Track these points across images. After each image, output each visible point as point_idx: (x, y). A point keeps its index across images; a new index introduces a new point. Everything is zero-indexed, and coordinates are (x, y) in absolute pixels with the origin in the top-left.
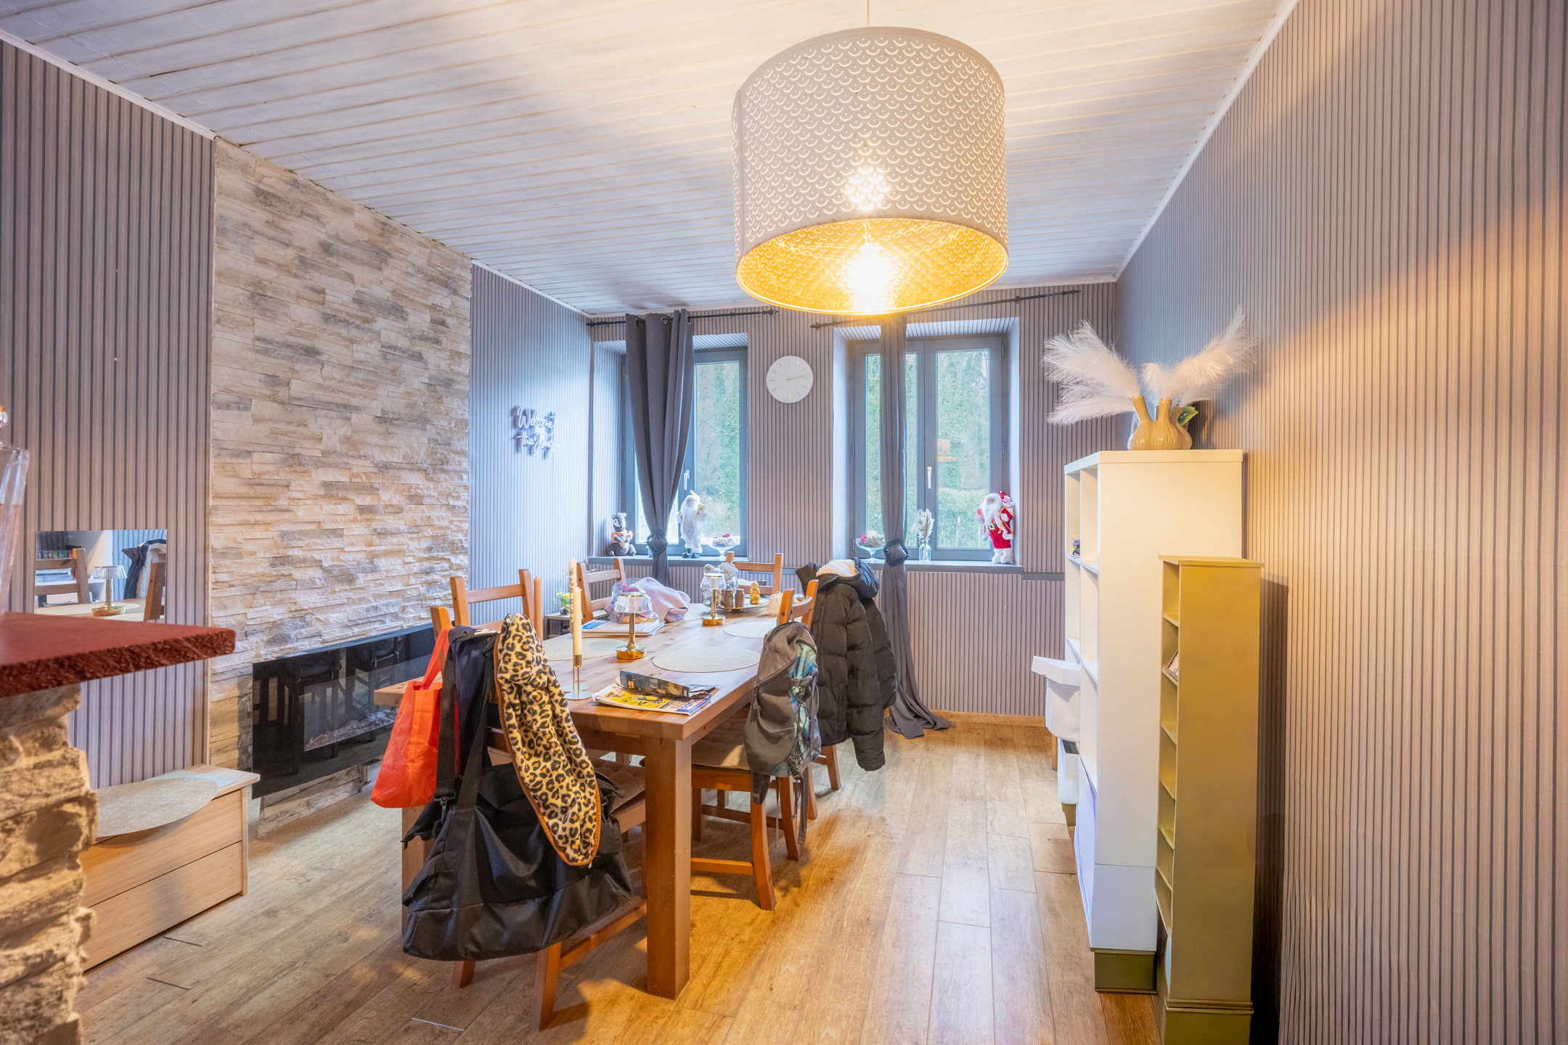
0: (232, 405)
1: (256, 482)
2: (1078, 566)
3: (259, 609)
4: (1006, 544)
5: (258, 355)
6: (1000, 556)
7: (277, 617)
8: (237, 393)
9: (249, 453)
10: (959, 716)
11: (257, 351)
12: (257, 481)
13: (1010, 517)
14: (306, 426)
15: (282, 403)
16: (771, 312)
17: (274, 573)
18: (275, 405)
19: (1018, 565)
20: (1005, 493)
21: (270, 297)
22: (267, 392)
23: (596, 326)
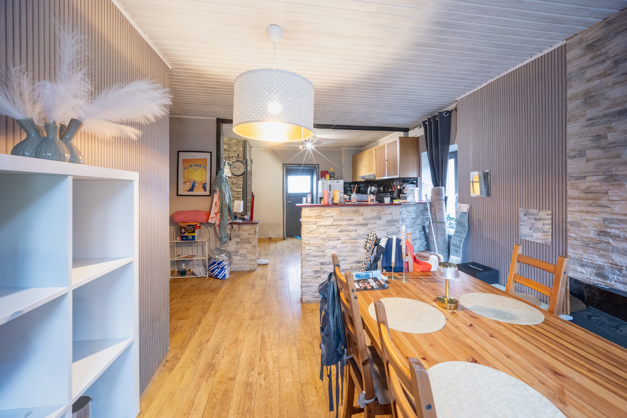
0: (577, 156)
1: (587, 191)
3: (590, 255)
5: (589, 128)
7: (600, 263)
8: (578, 150)
9: (585, 178)
11: (588, 126)
12: (589, 191)
14: (620, 157)
15: (603, 148)
17: (598, 239)
18: (599, 150)
21: (595, 95)
22: (595, 145)
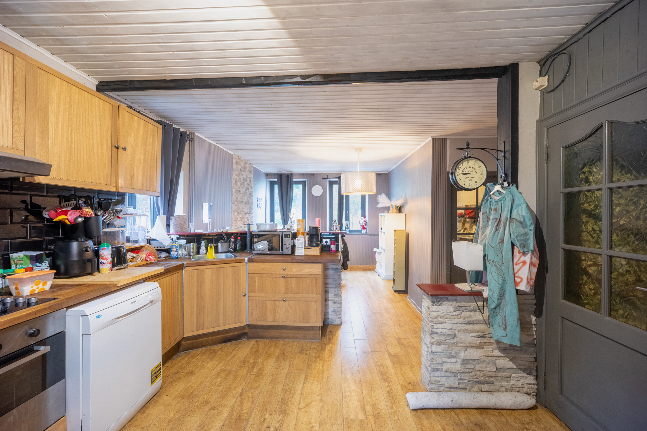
2: (381, 232)
4: (365, 229)
6: (364, 231)
10: (356, 267)
13: (366, 223)
16: (313, 175)
19: (368, 233)
20: (365, 217)
23: (268, 175)
